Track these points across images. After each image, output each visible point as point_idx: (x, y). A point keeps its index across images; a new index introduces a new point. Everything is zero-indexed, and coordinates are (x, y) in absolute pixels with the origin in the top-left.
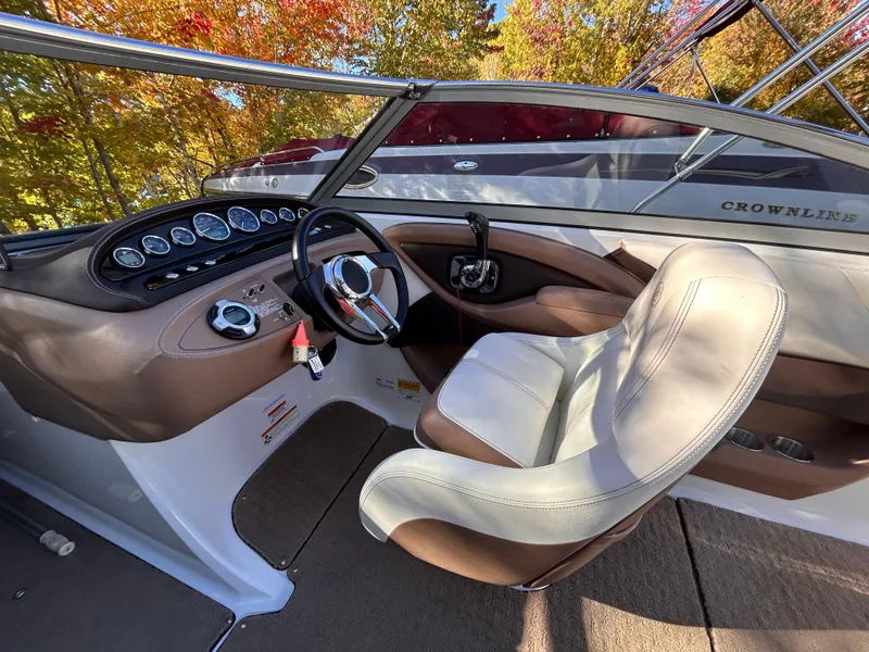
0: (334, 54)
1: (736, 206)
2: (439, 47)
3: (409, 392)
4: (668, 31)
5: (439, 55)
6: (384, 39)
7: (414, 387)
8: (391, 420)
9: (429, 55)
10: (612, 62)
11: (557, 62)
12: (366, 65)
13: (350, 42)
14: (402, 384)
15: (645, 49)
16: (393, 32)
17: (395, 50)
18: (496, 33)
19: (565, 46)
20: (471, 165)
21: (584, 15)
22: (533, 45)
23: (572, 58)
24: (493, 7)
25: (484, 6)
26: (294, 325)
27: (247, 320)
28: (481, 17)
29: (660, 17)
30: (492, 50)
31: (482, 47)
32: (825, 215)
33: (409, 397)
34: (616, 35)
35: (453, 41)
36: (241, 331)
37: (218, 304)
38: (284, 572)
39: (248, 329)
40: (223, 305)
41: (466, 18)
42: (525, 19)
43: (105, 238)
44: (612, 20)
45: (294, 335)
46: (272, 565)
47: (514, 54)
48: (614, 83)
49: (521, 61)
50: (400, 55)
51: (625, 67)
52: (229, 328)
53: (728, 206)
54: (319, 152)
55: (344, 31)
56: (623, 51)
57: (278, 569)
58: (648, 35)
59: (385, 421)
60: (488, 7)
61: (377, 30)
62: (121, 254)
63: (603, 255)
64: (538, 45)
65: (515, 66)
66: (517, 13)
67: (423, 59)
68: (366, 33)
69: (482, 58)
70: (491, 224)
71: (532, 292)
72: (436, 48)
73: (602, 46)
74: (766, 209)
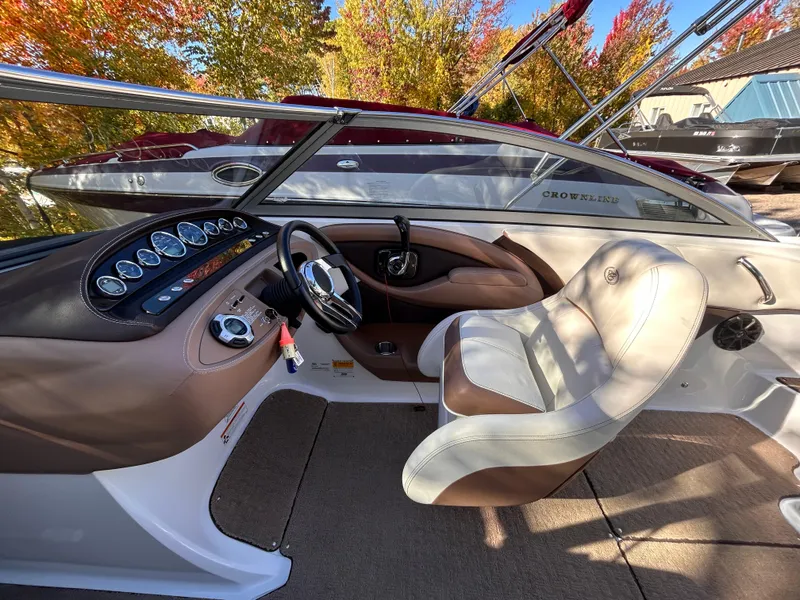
0: (167, 37)
1: (551, 194)
2: (280, 41)
3: (345, 370)
4: (471, 47)
5: (281, 49)
6: (219, 29)
7: (348, 364)
8: (330, 397)
9: (270, 47)
10: (433, 68)
11: (389, 64)
12: (202, 52)
13: (181, 26)
14: (336, 364)
15: (456, 59)
16: (229, 21)
17: (233, 40)
18: (332, 34)
19: (395, 52)
20: (353, 164)
21: (406, 25)
22: (366, 46)
23: (399, 62)
24: (328, 10)
25: (319, 8)
26: (278, 328)
27: (244, 330)
28: (317, 17)
29: (464, 35)
30: (330, 48)
31: (321, 45)
32: (602, 199)
33: (344, 374)
34: (433, 45)
35: (293, 37)
36: (244, 340)
37: (216, 319)
38: (277, 552)
39: (248, 337)
40: (221, 319)
41: (304, 17)
42: (357, 23)
43: (87, 270)
44: (428, 33)
45: (279, 336)
46: (265, 550)
47: (350, 52)
48: (436, 86)
49: (357, 60)
50: (240, 45)
51: (443, 73)
52: (235, 339)
53: (546, 194)
54: (191, 149)
55: (172, 13)
56: (440, 61)
57: (271, 551)
58: (457, 49)
59: (325, 400)
60: (322, 10)
61: (211, 17)
62: (103, 283)
63: (491, 241)
64: (370, 48)
65: (352, 64)
66: (349, 16)
67: (265, 51)
68: (199, 19)
69: (322, 55)
70: (412, 223)
71: (444, 273)
72: (275, 41)
73: (424, 54)
74: (569, 196)
